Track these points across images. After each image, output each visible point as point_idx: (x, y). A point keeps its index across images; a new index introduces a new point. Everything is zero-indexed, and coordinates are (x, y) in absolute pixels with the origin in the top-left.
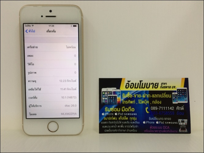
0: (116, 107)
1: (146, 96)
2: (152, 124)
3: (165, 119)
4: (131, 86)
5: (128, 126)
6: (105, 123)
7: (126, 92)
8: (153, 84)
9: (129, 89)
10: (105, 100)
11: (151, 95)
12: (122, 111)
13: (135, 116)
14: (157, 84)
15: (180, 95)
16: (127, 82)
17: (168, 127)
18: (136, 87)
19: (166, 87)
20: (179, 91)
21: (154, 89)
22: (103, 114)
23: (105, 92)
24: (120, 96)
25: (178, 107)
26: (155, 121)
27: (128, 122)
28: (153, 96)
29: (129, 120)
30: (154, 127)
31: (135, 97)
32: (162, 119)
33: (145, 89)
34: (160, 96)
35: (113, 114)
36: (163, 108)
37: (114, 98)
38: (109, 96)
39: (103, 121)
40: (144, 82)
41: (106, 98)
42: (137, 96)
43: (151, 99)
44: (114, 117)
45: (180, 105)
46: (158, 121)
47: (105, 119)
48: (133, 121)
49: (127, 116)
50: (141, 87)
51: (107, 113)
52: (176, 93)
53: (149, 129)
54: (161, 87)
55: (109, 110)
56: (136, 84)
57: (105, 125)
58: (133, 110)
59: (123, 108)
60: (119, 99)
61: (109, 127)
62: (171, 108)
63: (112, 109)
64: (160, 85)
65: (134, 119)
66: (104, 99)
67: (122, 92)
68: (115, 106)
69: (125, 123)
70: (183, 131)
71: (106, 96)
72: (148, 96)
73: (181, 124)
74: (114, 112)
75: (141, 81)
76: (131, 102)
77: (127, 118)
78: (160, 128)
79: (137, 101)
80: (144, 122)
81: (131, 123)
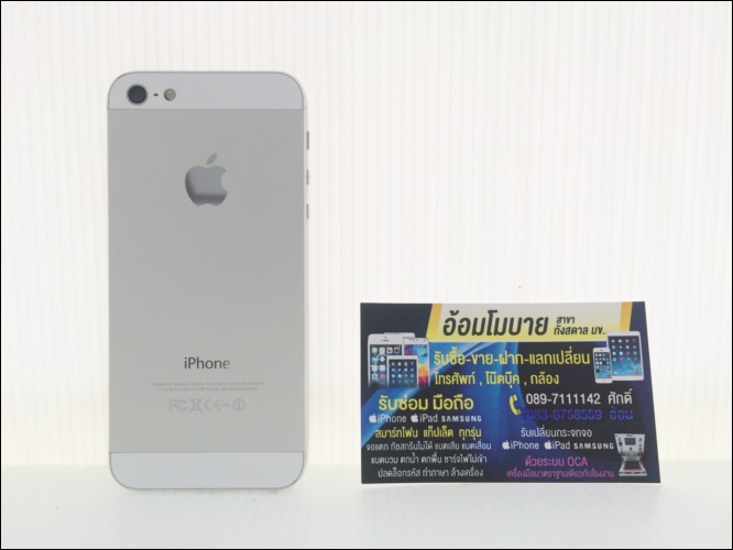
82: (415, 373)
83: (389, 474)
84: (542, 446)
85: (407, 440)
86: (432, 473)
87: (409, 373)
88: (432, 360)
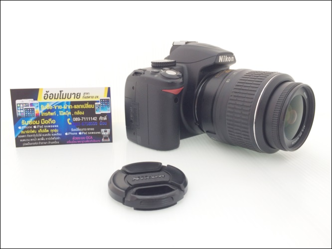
0: (35, 120)
1: (67, 107)
2: (75, 136)
3: (88, 129)
4: (50, 97)
5: (49, 139)
6: (23, 136)
7: (45, 104)
8: (75, 94)
9: (48, 100)
10: (21, 113)
11: (73, 106)
12: (42, 123)
13: (57, 128)
14: (79, 95)
15: (103, 105)
16: (46, 93)
17: (91, 138)
18: (56, 97)
19: (89, 97)
20: (102, 101)
21: (76, 100)
22: (20, 128)
23: (20, 104)
24: (39, 108)
25: (101, 117)
26: (78, 132)
27: (49, 135)
28: (75, 107)
29: (50, 132)
30: (77, 138)
31: (56, 108)
32: (85, 129)
33: (67, 100)
34: (82, 106)
35: (31, 127)
36: (86, 119)
37: (32, 110)
38: (25, 109)
39: (21, 134)
40: (64, 92)
41: (22, 111)
42: (57, 107)
43: (73, 111)
44: (33, 130)
45: (103, 115)
46: (81, 131)
47: (23, 132)
48: (54, 133)
49: (47, 128)
50: (61, 98)
51: (25, 127)
52: (99, 103)
53: (72, 140)
54: (84, 97)
55: (26, 123)
56: (55, 94)
57: (22, 138)
58: (54, 122)
59: (43, 121)
60: (37, 111)
61: (28, 140)
62: (94, 119)
63: (30, 122)
64: (82, 96)
65: (56, 131)
66: (19, 111)
67: (41, 104)
68: (33, 118)
69: (46, 135)
70: (106, 140)
71: (22, 108)
72: (69, 108)
73: (104, 133)
74: (33, 125)
75: (61, 91)
76: (52, 114)
77: (48, 131)
78: (83, 138)
79: (58, 113)
80: (66, 134)
81: (52, 135)
82: (34, 112)
83: (27, 144)
84: (78, 133)
85: (33, 134)
86: (42, 143)
87: (32, 112)
88: (40, 108)
